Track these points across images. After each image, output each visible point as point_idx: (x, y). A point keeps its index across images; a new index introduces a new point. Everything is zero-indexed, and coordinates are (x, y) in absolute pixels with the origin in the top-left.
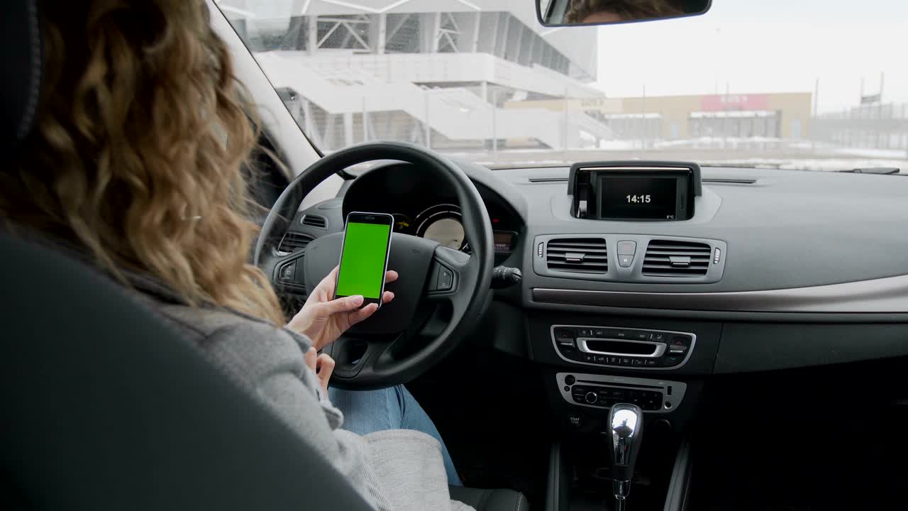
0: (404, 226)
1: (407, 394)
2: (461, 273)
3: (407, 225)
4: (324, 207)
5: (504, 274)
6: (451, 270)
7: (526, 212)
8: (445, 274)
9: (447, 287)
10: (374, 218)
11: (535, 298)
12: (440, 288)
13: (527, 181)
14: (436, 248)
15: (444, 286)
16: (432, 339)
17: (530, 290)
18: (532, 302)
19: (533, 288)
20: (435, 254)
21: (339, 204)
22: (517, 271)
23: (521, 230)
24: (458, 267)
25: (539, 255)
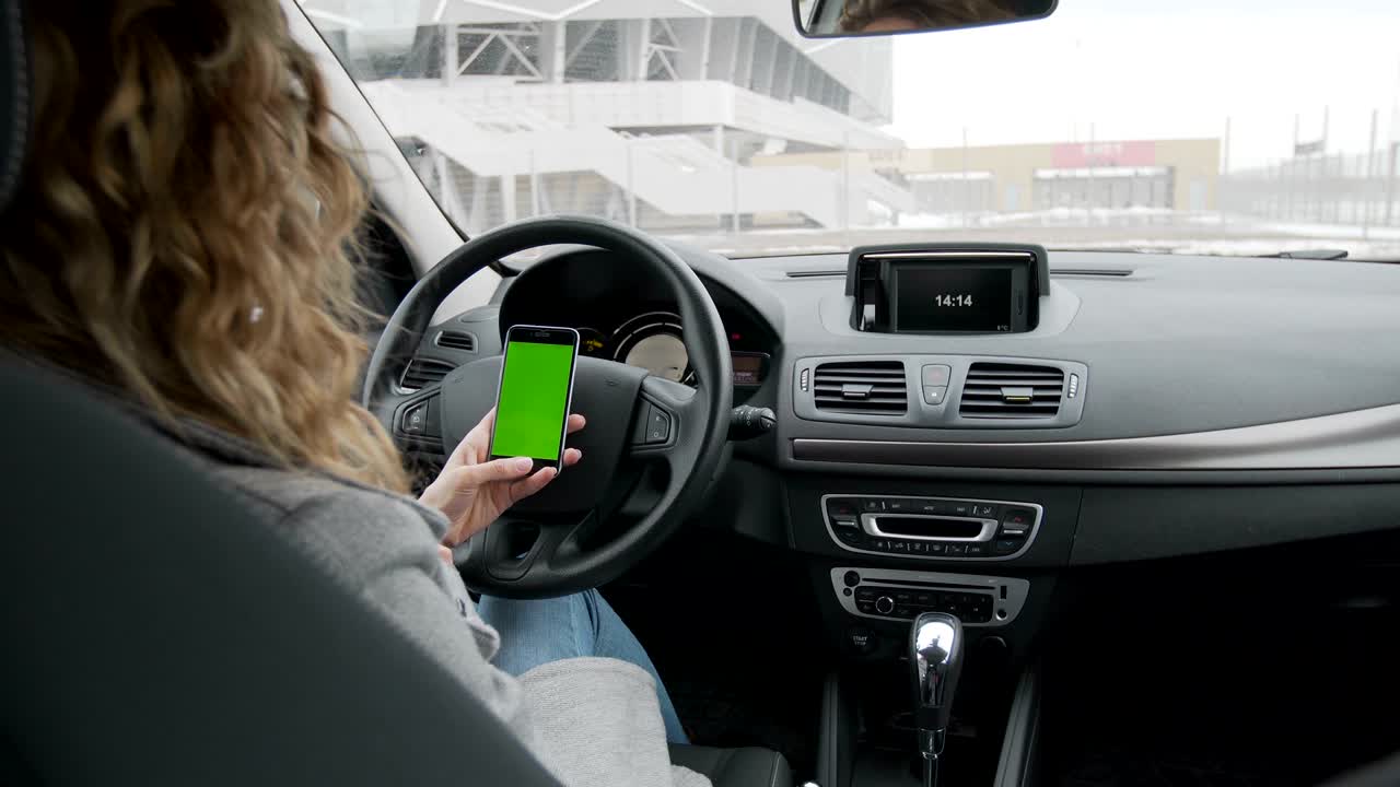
0: (595, 347)
1: (602, 605)
2: (684, 418)
3: (599, 345)
4: (469, 319)
5: (748, 418)
6: (668, 413)
7: (782, 322)
8: (658, 419)
9: (662, 439)
10: (548, 335)
11: (799, 453)
12: (649, 439)
13: (783, 276)
14: (644, 378)
15: (657, 436)
16: (638, 519)
17: (790, 442)
18: (792, 459)
19: (793, 439)
20: (642, 388)
21: (494, 315)
22: (769, 413)
23: (776, 350)
24: (678, 408)
25: (802, 388)
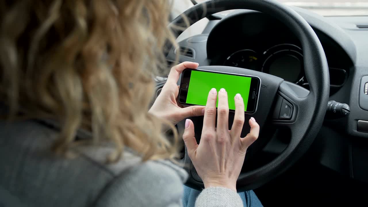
0: (254, 60)
2: (300, 108)
4: (194, 40)
5: (335, 108)
6: (292, 104)
7: (355, 53)
8: (286, 107)
9: (288, 117)
10: (253, 98)
11: (360, 128)
12: (282, 117)
13: (355, 27)
14: (280, 84)
15: (285, 116)
17: (356, 121)
18: (356, 131)
19: (357, 120)
20: (279, 89)
21: (205, 40)
22: (347, 106)
23: (351, 70)
24: (298, 102)
25: (364, 92)
